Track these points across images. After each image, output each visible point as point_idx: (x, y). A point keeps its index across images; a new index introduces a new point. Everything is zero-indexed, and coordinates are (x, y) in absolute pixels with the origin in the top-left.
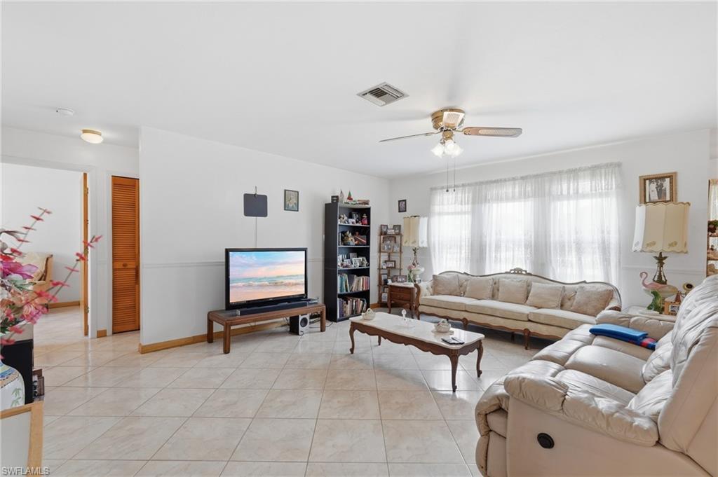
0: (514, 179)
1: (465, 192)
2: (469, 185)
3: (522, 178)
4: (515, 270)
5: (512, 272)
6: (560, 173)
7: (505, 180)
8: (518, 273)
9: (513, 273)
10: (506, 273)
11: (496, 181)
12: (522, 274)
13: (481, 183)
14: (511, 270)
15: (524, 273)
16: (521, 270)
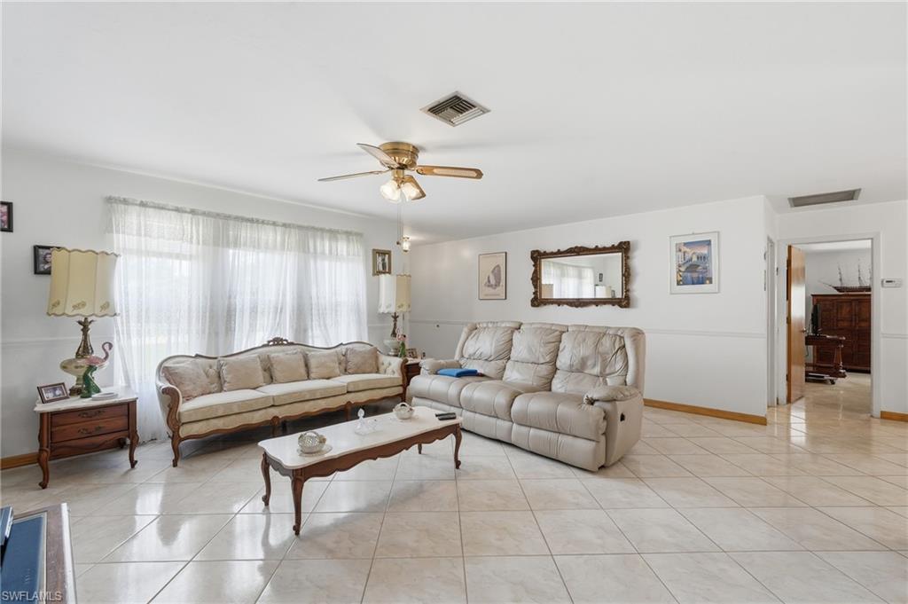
0: (274, 224)
1: (198, 225)
2: (204, 214)
3: (284, 225)
4: (274, 340)
5: (271, 343)
6: (322, 230)
7: (263, 222)
8: (278, 344)
9: (273, 345)
10: (264, 346)
11: (251, 221)
12: (283, 344)
13: (227, 217)
14: (269, 342)
15: (285, 342)
16: (282, 340)
